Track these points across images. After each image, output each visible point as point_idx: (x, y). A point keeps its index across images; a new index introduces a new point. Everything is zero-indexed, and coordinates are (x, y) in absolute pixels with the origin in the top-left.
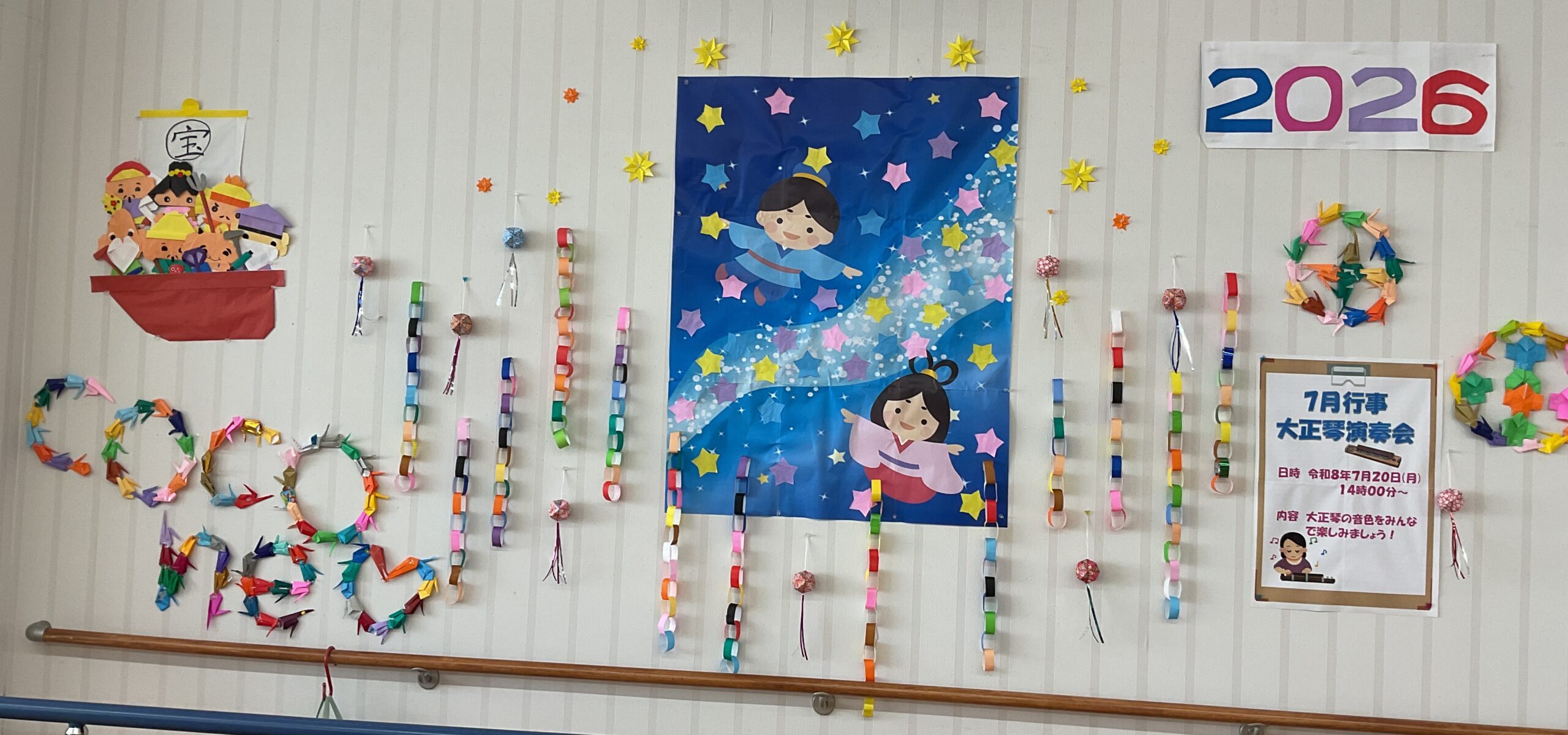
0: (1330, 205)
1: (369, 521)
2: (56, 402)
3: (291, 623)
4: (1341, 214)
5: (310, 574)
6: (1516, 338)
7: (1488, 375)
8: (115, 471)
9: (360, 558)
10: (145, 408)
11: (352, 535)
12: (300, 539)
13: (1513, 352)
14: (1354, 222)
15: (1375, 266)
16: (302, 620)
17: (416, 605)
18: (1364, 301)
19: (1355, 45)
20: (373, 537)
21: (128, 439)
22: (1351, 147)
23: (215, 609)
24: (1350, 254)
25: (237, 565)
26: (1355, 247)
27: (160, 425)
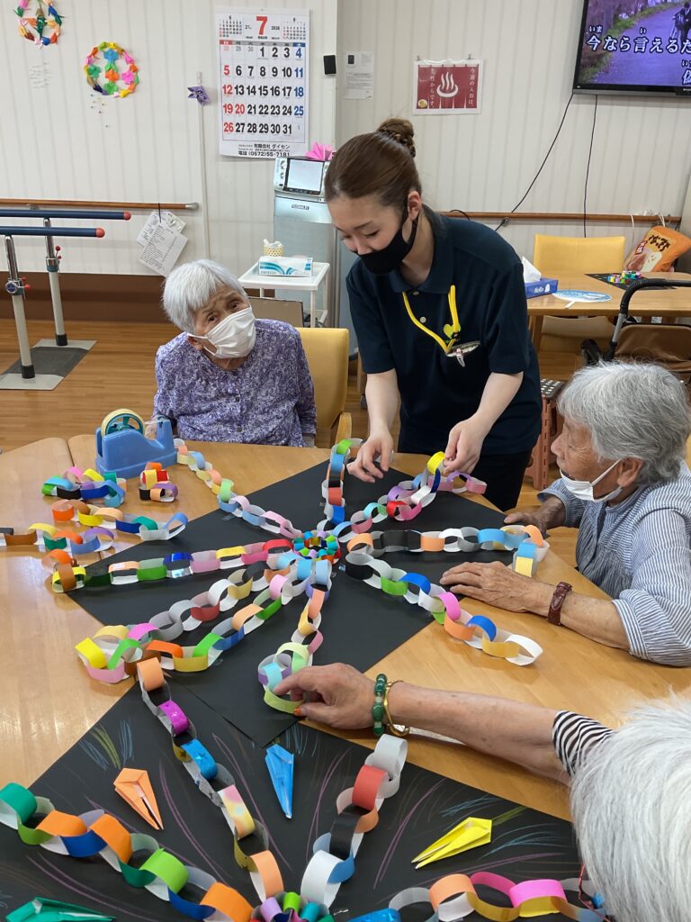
6: (106, 50)
7: (99, 65)
13: (106, 55)
15: (50, 18)
18: (49, 34)
24: (39, 14)
26: (41, 10)
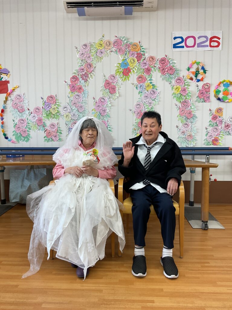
0: (194, 61)
4: (196, 62)
6: (225, 83)
7: (220, 90)
13: (224, 85)
14: (198, 64)
15: (201, 71)
18: (200, 77)
19: (198, 32)
22: (198, 50)
26: (198, 68)
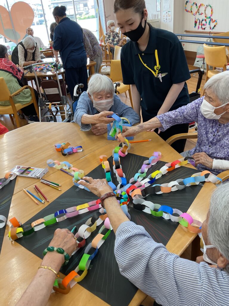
1: (211, 15)
2: (187, 4)
3: (204, 29)
5: (206, 23)
8: (191, 12)
9: (210, 20)
10: (194, 3)
11: (210, 18)
12: (205, 18)
16: (206, 28)
17: (215, 26)
20: (212, 17)
21: (192, 8)
23: (199, 28)
25: (200, 22)
27: (195, 5)
